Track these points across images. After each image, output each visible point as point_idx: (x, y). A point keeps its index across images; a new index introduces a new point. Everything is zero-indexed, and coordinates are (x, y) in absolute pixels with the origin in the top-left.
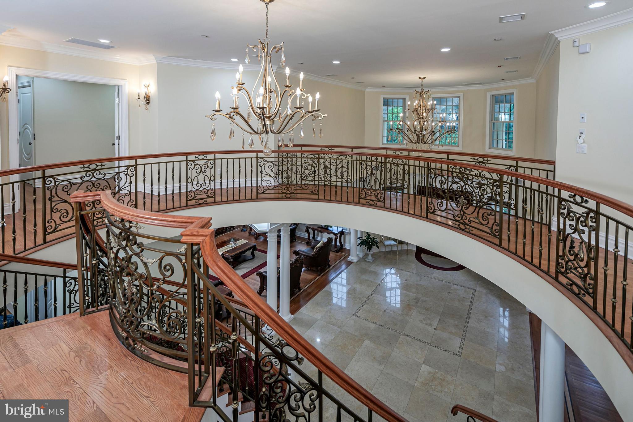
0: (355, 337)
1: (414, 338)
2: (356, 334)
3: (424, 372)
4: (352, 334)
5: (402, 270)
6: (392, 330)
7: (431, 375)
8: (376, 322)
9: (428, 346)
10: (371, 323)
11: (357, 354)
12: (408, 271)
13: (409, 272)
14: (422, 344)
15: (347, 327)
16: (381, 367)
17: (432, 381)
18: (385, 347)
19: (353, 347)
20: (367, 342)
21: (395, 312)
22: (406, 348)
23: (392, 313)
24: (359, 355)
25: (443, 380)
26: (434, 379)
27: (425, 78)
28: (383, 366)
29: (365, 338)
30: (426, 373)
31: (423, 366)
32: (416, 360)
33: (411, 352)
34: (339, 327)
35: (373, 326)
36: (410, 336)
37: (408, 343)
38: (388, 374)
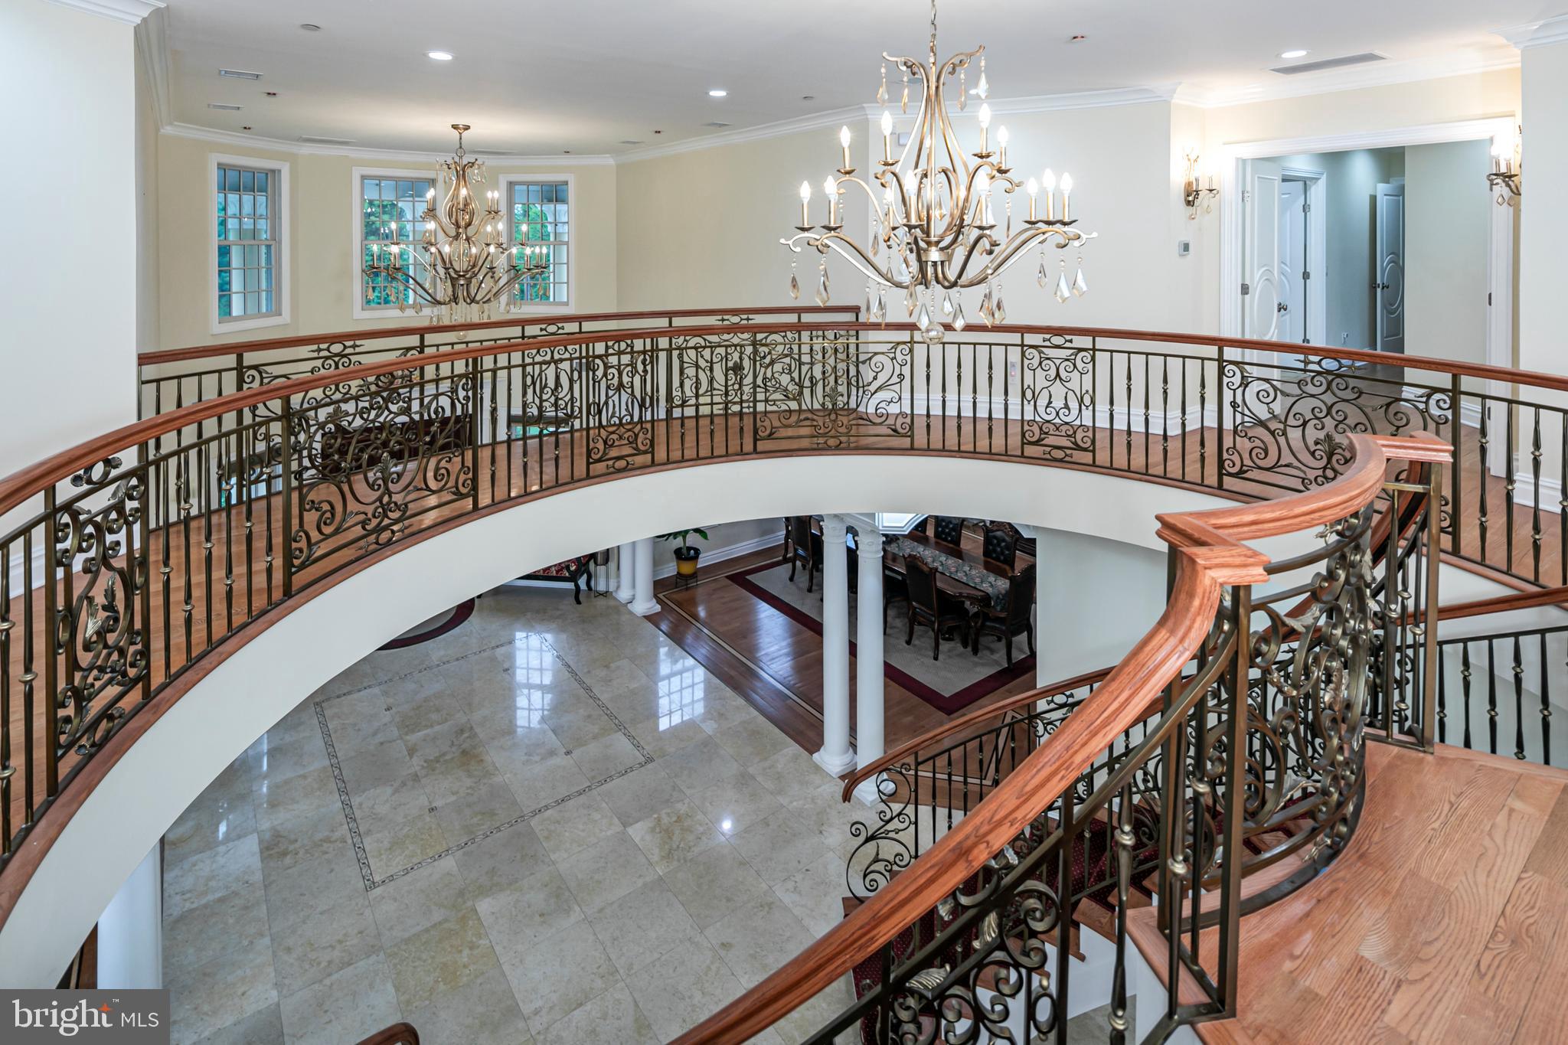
0: (446, 925)
1: (558, 803)
2: (437, 915)
3: (642, 839)
4: (427, 931)
5: (349, 693)
6: (498, 829)
7: (658, 830)
8: (445, 847)
9: (594, 792)
10: (436, 863)
11: (498, 949)
12: (365, 684)
13: (370, 687)
14: (582, 799)
15: (391, 928)
16: (576, 914)
17: (670, 838)
18: (532, 874)
19: (471, 948)
20: (485, 906)
21: (457, 793)
22: (567, 834)
23: (453, 798)
24: (504, 948)
25: (679, 820)
26: (668, 833)
27: (467, 128)
28: (577, 908)
29: (469, 903)
30: (648, 838)
31: (630, 830)
32: (609, 833)
33: (583, 831)
34: (373, 950)
35: (449, 863)
36: (547, 808)
37: (558, 822)
38: (601, 910)
